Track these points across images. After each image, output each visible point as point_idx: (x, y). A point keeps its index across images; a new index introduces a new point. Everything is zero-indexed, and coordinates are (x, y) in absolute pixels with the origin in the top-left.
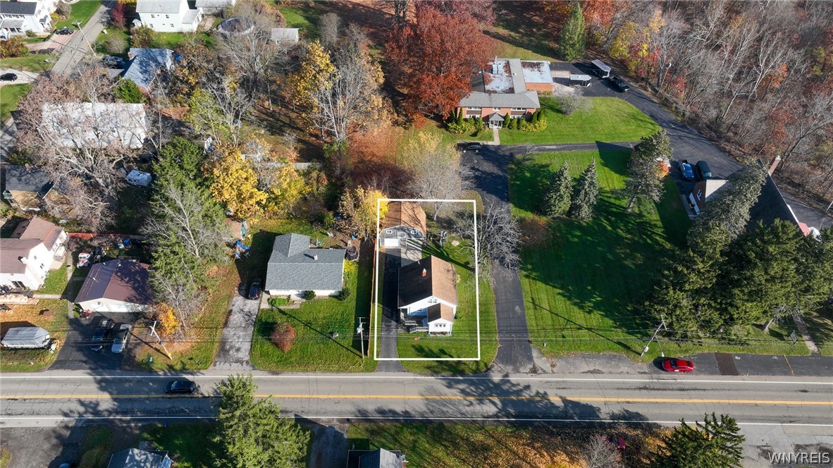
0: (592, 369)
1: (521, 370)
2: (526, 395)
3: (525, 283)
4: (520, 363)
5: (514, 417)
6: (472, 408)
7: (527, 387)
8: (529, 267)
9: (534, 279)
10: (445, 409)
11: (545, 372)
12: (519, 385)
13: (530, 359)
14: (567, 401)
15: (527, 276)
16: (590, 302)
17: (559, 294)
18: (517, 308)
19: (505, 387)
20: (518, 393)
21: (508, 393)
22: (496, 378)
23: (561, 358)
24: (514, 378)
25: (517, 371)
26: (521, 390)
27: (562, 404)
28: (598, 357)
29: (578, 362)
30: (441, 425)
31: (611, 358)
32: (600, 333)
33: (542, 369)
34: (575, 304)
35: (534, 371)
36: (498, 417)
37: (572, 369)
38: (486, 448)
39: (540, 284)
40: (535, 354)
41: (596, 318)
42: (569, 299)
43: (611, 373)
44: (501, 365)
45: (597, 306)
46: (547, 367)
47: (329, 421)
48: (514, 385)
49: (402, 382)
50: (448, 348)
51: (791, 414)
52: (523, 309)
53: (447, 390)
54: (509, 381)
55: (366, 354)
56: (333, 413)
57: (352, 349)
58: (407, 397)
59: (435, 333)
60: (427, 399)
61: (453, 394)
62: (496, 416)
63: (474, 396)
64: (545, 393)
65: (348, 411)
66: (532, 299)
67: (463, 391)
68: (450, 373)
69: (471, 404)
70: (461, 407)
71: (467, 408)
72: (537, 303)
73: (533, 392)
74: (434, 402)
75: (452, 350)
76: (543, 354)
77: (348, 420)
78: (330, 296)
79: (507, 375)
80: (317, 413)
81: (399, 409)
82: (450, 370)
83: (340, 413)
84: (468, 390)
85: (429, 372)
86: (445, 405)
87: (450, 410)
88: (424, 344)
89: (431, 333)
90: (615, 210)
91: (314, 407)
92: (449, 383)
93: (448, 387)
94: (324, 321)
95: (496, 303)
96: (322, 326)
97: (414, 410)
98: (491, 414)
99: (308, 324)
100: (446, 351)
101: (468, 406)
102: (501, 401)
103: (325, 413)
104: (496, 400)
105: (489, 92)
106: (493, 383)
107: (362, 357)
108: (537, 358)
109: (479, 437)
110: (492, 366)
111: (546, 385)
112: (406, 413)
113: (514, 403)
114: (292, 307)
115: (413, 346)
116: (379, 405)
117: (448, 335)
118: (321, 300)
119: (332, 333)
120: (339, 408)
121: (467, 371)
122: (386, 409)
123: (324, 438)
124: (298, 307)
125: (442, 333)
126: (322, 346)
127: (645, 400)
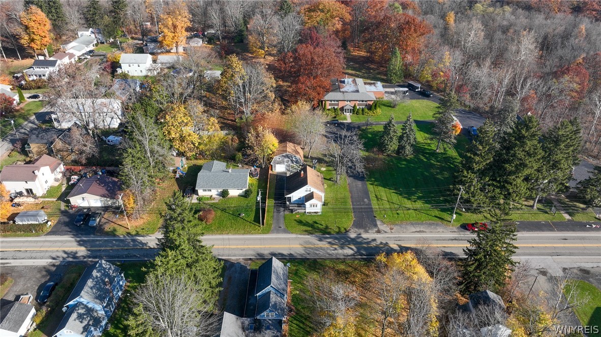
0: (418, 230)
1: (370, 231)
2: (373, 244)
3: (371, 188)
4: (369, 228)
5: (365, 255)
6: (336, 251)
7: (374, 240)
8: (373, 179)
9: (376, 185)
10: (317, 252)
11: (386, 232)
12: (368, 239)
13: (376, 225)
14: (402, 246)
15: (371, 184)
16: (415, 196)
17: (394, 192)
18: (366, 200)
19: (359, 240)
20: (368, 243)
21: (361, 243)
22: (353, 235)
23: (397, 225)
24: (364, 236)
25: (367, 232)
26: (370, 242)
27: (399, 249)
28: (422, 224)
29: (408, 227)
30: (315, 261)
31: (431, 224)
32: (422, 211)
33: (384, 231)
34: (405, 197)
35: (379, 232)
36: (355, 256)
37: (405, 230)
38: (346, 273)
39: (380, 188)
40: (379, 223)
41: (419, 204)
42: (401, 195)
43: (431, 232)
44: (356, 229)
45: (419, 198)
46: (387, 229)
47: (237, 260)
48: (365, 239)
49: (288, 239)
50: (320, 221)
51: (557, 251)
52: (369, 200)
53: (319, 242)
54: (361, 237)
55: (263, 224)
56: (240, 256)
57: (253, 222)
58: (292, 246)
59: (310, 213)
60: (305, 247)
61: (324, 244)
62: (353, 255)
63: (337, 245)
64: (387, 243)
65: (250, 254)
66: (376, 195)
67: (329, 243)
68: (321, 234)
69: (336, 249)
70: (329, 251)
71: (333, 252)
72: (379, 197)
73: (378, 242)
74: (310, 248)
75: (322, 222)
76: (384, 223)
77: (250, 259)
78: (239, 196)
79: (360, 234)
80: (229, 256)
81: (285, 252)
82: (320, 232)
83: (245, 255)
84: (333, 242)
85: (307, 233)
86: (317, 250)
87: (321, 253)
88: (303, 219)
89: (308, 213)
90: (428, 151)
91: (227, 252)
92: (320, 239)
93: (319, 241)
94: (235, 208)
95: (351, 198)
96: (233, 211)
97: (296, 253)
98: (350, 254)
99: (224, 210)
100: (318, 222)
101: (333, 250)
102: (356, 247)
103: (234, 256)
104: (353, 247)
105: (343, 92)
106: (350, 238)
107: (260, 226)
108: (380, 225)
109: (342, 267)
110: (350, 230)
111: (387, 239)
112: (291, 255)
113: (365, 249)
114: (213, 202)
115: (295, 220)
116: (272, 251)
117: (319, 214)
118: (233, 198)
119: (240, 215)
120: (244, 253)
121: (332, 233)
122: (277, 253)
123: (233, 269)
124: (217, 201)
125: (315, 213)
126: (233, 221)
127: (456, 246)
